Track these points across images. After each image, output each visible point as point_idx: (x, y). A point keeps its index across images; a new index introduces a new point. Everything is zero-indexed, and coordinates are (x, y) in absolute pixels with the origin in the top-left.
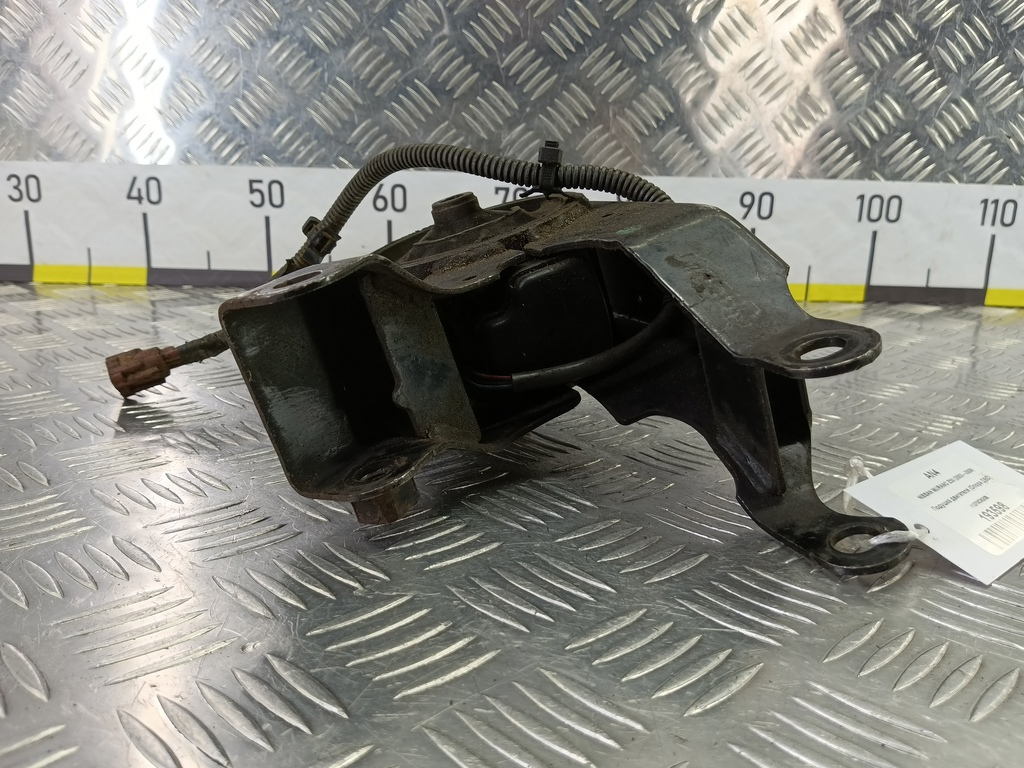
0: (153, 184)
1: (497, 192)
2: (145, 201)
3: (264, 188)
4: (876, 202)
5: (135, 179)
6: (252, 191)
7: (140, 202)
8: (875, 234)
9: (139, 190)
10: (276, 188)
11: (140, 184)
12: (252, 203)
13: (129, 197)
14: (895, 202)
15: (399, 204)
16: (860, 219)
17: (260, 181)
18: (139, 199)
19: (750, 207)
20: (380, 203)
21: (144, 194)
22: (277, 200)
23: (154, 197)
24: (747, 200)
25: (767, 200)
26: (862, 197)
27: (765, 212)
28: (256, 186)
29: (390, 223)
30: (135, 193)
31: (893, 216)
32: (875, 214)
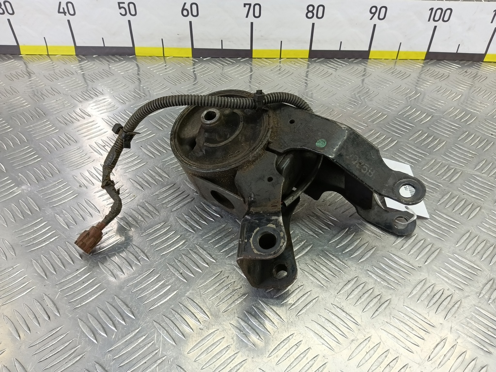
0: (70, 5)
1: (245, 6)
2: (67, 14)
3: (126, 6)
4: (439, 12)
5: (60, 3)
6: (120, 8)
7: (65, 15)
8: (435, 27)
9: (63, 8)
10: (132, 6)
11: (63, 5)
12: (121, 14)
13: (59, 12)
14: (449, 12)
15: (195, 13)
16: (429, 20)
17: (124, 3)
18: (65, 13)
19: (374, 14)
20: (185, 13)
21: (66, 10)
22: (133, 12)
23: (72, 12)
24: (374, 10)
25: (383, 10)
26: (432, 9)
27: (382, 16)
28: (121, 5)
29: (191, 23)
30: (61, 10)
31: (446, 19)
32: (436, 18)
